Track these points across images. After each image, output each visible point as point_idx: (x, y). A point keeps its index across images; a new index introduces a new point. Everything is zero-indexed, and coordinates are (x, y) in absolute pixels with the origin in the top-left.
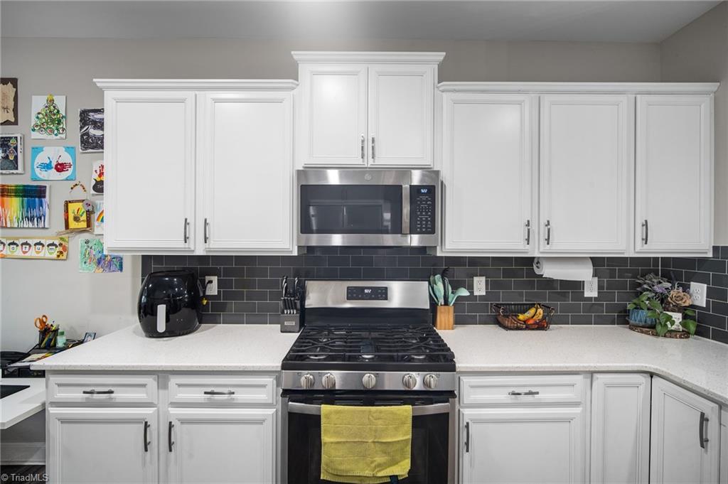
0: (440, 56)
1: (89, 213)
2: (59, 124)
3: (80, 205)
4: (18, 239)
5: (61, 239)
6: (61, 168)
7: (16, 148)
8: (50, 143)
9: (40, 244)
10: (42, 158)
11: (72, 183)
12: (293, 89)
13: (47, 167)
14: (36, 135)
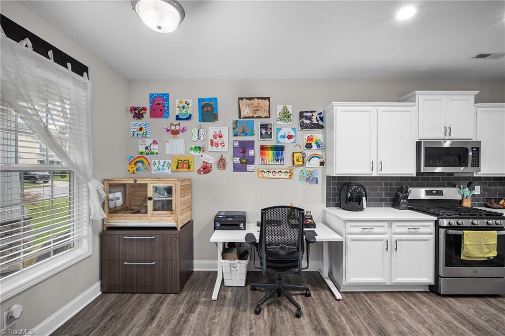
0: (477, 92)
1: (303, 157)
2: (289, 117)
3: (299, 154)
4: (271, 169)
5: (290, 169)
6: (290, 137)
7: (271, 129)
8: (285, 126)
9: (280, 172)
10: (281, 133)
11: (295, 144)
12: (414, 106)
13: (283, 137)
14: (279, 123)
